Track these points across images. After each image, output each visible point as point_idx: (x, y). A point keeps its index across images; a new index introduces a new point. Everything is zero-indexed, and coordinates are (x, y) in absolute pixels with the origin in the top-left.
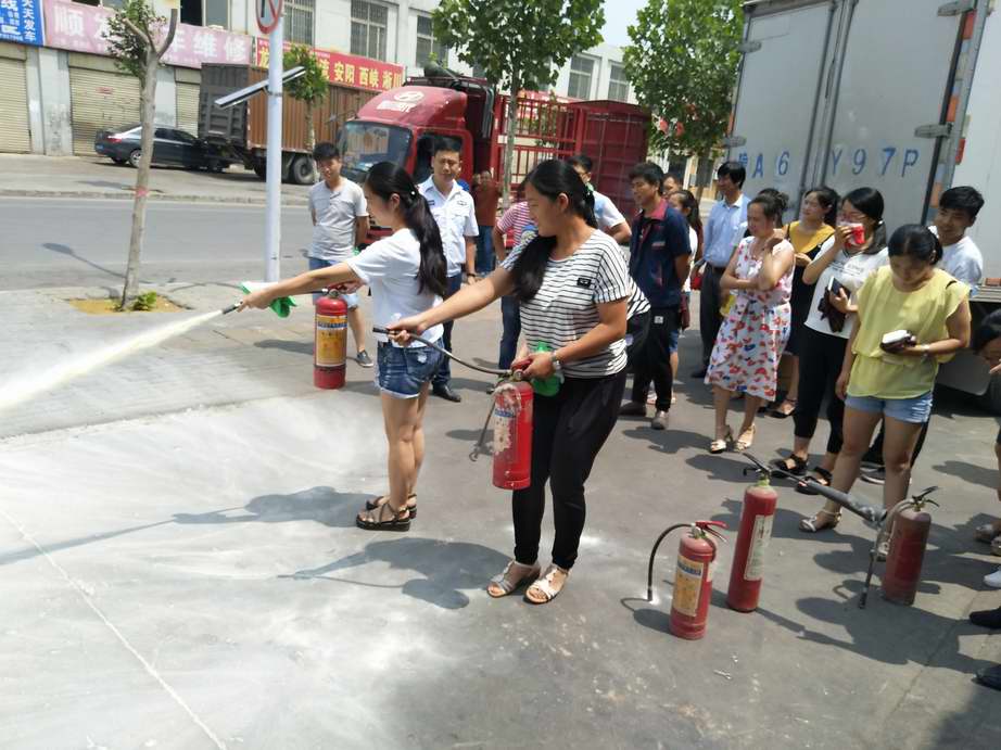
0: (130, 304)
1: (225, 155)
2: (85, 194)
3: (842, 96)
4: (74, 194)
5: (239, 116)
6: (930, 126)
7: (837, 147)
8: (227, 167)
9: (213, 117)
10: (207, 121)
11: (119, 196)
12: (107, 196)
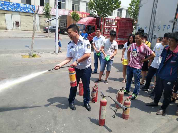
0: (31, 56)
1: (63, 31)
2: (38, 37)
3: (156, 15)
4: (37, 37)
5: (65, 24)
6: (173, 20)
7: (155, 25)
8: (64, 32)
9: (61, 24)
10: (61, 25)
11: (44, 38)
12: (42, 38)
